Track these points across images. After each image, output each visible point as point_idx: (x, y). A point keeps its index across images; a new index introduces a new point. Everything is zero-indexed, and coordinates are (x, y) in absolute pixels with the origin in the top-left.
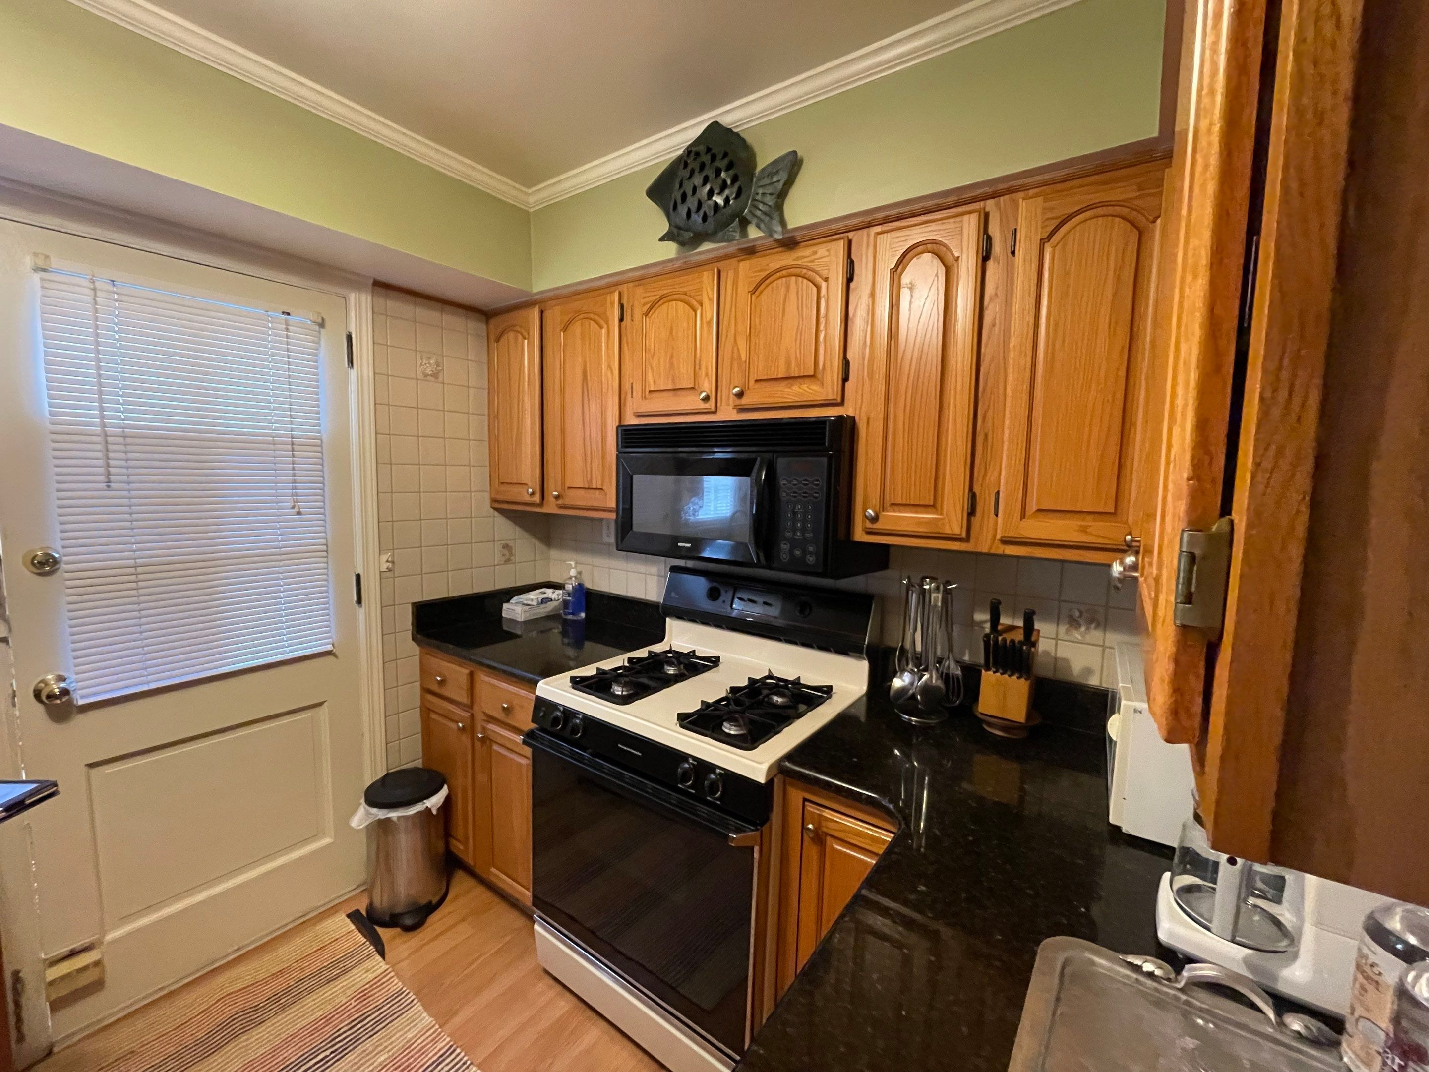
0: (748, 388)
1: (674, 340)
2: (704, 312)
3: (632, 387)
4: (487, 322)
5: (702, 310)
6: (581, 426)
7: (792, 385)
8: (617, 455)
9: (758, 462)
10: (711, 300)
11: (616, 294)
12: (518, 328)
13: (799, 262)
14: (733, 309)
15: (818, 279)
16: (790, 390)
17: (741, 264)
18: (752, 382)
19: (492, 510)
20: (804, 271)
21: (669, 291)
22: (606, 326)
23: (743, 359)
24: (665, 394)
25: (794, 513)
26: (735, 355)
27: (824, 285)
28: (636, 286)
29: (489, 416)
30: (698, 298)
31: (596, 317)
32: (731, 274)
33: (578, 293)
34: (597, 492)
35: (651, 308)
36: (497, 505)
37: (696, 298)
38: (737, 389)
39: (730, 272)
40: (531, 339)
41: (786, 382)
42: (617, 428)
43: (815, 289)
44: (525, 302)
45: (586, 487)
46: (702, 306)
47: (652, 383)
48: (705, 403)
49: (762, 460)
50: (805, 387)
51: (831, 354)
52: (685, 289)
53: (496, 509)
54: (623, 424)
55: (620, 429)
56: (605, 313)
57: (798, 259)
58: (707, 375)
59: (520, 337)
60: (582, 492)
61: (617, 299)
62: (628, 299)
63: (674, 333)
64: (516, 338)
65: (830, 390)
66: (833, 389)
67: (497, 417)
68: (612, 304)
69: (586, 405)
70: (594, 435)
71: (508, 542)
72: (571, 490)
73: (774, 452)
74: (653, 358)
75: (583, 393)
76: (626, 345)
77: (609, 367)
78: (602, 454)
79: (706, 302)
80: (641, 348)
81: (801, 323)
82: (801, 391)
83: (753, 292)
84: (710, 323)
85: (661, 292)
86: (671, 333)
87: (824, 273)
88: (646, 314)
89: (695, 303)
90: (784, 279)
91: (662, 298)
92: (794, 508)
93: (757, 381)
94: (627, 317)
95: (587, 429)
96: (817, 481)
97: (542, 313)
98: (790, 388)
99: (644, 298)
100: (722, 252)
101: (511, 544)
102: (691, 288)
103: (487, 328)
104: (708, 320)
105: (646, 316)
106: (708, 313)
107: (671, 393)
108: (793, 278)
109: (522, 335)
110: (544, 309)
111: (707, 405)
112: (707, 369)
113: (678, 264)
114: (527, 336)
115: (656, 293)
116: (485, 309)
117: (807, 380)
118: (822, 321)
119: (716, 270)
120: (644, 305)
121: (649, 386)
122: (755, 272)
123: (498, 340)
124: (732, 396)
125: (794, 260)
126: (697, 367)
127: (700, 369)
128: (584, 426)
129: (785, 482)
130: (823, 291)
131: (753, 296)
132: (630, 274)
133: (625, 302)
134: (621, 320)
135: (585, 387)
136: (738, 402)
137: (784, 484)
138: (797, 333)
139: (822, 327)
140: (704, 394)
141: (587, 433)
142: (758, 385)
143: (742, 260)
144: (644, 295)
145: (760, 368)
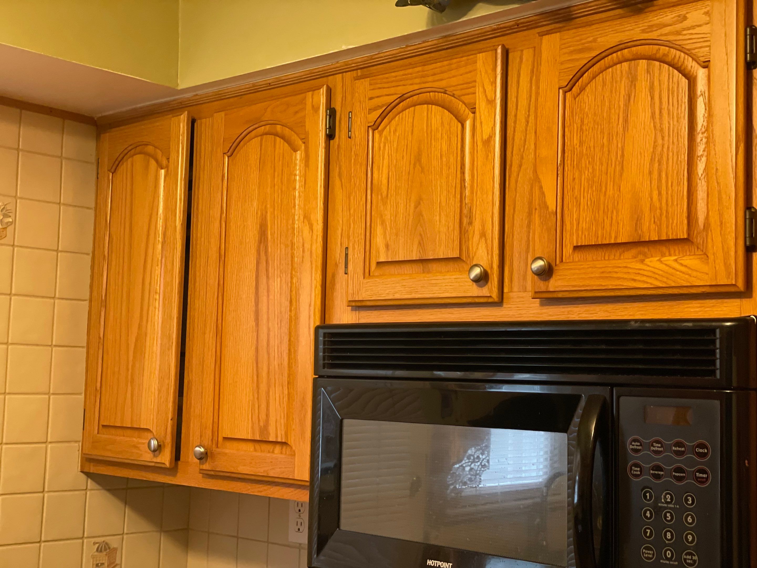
0: (562, 261)
1: (423, 171)
2: (478, 125)
3: (347, 255)
4: (98, 138)
5: (474, 120)
6: (252, 323)
7: (646, 256)
8: (315, 380)
9: (583, 403)
10: (491, 102)
11: (323, 90)
12: (150, 149)
13: (654, 35)
14: (532, 118)
15: (690, 64)
16: (641, 266)
17: (546, 38)
18: (568, 250)
19: (83, 477)
20: (663, 50)
21: (416, 87)
22: (303, 147)
23: (552, 207)
24: (407, 269)
25: (658, 510)
26: (536, 202)
27: (701, 74)
28: (358, 78)
29: (91, 301)
30: (467, 99)
31: (287, 132)
32: (527, 55)
33: (255, 90)
34: (278, 449)
35: (383, 117)
36: (93, 469)
37: (462, 98)
38: (540, 263)
39: (525, 52)
40: (171, 166)
41: (634, 251)
42: (317, 329)
43: (684, 82)
44: (167, 103)
45: (258, 438)
46: (474, 113)
47: (382, 249)
48: (481, 286)
49: (591, 399)
50: (670, 260)
51: (720, 199)
52: (443, 84)
53: (88, 475)
54: (327, 322)
55: (321, 332)
56: (302, 124)
57: (651, 28)
58: (483, 235)
59: (153, 163)
60: (250, 447)
61: (323, 100)
62: (344, 98)
63: (424, 160)
64: (146, 167)
65: (721, 267)
66: (727, 266)
67: (105, 303)
68: (316, 109)
69: (263, 286)
70: (274, 342)
71: (107, 539)
72: (228, 444)
73: (613, 385)
74: (385, 204)
75: (258, 263)
76: (337, 178)
77: (307, 217)
78: (289, 376)
79: (481, 105)
80: (363, 186)
81: (660, 141)
82: (663, 267)
83: (568, 88)
84: (488, 142)
85: (401, 90)
86: (418, 159)
87: (702, 53)
88: (375, 126)
89: (462, 108)
90: (625, 64)
91: (402, 98)
92: (658, 499)
93: (577, 248)
94: (341, 132)
95: (263, 329)
96: (702, 446)
97: (193, 123)
98: (642, 261)
99: (371, 99)
100: (510, 20)
101: (114, 542)
102: (454, 81)
103: (98, 149)
104: (485, 137)
105: (374, 130)
106: (485, 127)
107: (417, 268)
108: (643, 63)
109: (157, 161)
110: (196, 117)
111: (485, 291)
112: (483, 226)
113: (433, 40)
114: (164, 162)
115: (392, 90)
116: (97, 116)
117: (674, 248)
118: (700, 137)
119: (499, 51)
120: (371, 110)
121: (378, 252)
122: (571, 52)
123: (114, 170)
124: (530, 275)
125: (643, 31)
126: (465, 221)
127: (470, 223)
128: (257, 325)
129: (636, 445)
130: (701, 86)
131: (568, 94)
132: (348, 59)
133: (337, 106)
134: (330, 136)
135: (263, 254)
136: (542, 286)
137: (636, 451)
138: (652, 160)
139: (700, 149)
140: (477, 271)
141: (263, 336)
142: (578, 256)
143: (548, 33)
144: (371, 93)
145: (584, 225)
